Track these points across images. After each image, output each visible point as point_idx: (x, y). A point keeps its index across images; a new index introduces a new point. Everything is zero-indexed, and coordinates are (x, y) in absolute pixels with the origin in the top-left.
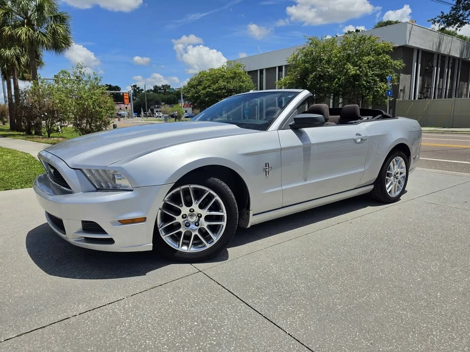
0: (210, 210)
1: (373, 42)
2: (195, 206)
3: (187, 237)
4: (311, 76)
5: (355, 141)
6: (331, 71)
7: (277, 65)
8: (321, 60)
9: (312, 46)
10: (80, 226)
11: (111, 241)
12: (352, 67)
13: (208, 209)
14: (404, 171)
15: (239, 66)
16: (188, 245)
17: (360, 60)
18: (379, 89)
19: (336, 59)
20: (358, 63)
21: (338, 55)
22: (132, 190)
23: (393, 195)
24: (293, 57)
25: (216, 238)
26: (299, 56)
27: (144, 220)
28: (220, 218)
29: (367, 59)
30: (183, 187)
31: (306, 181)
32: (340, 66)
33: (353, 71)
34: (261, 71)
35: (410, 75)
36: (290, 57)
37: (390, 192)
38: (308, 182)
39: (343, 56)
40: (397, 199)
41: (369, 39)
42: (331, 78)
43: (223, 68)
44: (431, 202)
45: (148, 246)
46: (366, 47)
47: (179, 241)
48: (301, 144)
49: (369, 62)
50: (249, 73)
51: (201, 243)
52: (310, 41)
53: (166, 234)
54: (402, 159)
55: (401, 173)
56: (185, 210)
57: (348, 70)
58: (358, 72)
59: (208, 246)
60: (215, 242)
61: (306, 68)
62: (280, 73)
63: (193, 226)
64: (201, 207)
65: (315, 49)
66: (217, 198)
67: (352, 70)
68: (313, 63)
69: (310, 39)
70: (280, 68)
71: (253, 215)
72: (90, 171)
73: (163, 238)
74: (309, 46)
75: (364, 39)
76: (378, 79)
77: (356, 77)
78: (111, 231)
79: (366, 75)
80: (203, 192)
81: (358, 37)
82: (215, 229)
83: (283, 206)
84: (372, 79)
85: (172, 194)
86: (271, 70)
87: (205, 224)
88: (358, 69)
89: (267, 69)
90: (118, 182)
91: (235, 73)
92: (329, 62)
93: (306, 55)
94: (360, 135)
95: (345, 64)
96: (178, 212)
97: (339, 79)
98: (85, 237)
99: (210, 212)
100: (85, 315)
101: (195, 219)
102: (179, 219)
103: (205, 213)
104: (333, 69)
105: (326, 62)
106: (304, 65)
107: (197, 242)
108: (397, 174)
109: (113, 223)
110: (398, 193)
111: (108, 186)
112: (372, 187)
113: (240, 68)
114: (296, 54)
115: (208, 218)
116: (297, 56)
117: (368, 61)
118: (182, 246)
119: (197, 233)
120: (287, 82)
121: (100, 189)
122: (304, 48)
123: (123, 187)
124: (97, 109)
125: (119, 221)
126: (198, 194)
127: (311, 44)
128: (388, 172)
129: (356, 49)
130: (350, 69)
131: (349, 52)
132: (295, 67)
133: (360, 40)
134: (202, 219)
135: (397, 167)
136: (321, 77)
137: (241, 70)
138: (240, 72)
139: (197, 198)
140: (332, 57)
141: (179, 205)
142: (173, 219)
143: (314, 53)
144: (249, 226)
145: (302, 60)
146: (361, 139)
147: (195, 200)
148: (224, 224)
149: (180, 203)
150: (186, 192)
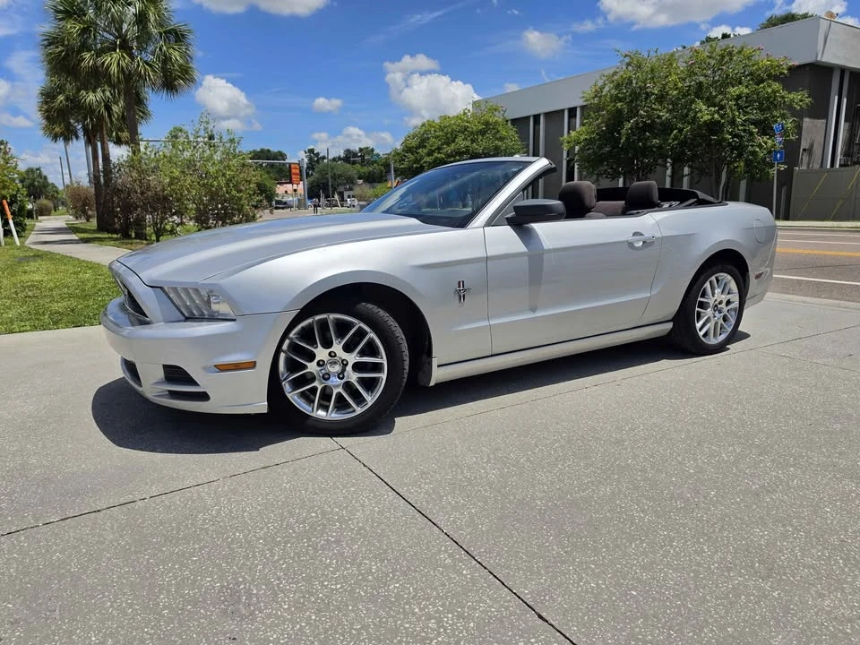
0: (362, 353)
1: (749, 58)
2: (337, 347)
3: (326, 395)
4: (628, 125)
5: (630, 244)
6: (665, 115)
7: (565, 104)
8: (648, 95)
9: (630, 68)
10: (161, 374)
11: (204, 397)
12: (704, 107)
13: (359, 353)
14: (735, 298)
15: (496, 110)
16: (326, 408)
17: (721, 93)
18: (758, 149)
19: (675, 92)
20: (717, 100)
21: (680, 85)
22: (234, 320)
23: (712, 341)
24: (594, 90)
25: (370, 399)
26: (607, 89)
27: (252, 365)
28: (377, 368)
29: (734, 91)
30: (318, 318)
31: (534, 310)
32: (682, 106)
33: (707, 114)
34: (537, 118)
35: (824, 121)
36: (589, 92)
37: (705, 335)
38: (538, 314)
39: (690, 86)
40: (720, 348)
41: (740, 52)
42: (667, 128)
43: (465, 113)
44: (783, 354)
45: (261, 406)
46: (733, 69)
47: (313, 402)
48: (525, 249)
49: (739, 97)
50: (514, 121)
51: (349, 406)
52: (627, 60)
53: (294, 390)
54: (729, 277)
55: (728, 303)
56: (321, 353)
57: (697, 112)
58: (716, 116)
59: (359, 410)
60: (370, 404)
61: (619, 111)
62: (573, 120)
63: (334, 381)
64: (348, 348)
65: (635, 74)
66: (372, 335)
67: (705, 113)
68: (632, 101)
69: (626, 56)
70: (572, 111)
71: (439, 366)
72: (175, 290)
73: (289, 396)
74: (624, 67)
75: (730, 54)
76: (757, 130)
77: (713, 127)
78: (205, 381)
79: (733, 122)
80: (351, 325)
81: (718, 50)
82: (370, 385)
83: (495, 352)
84: (744, 131)
85: (302, 328)
86: (553, 116)
87: (353, 377)
88: (718, 112)
89: (547, 115)
90: (215, 307)
91: (487, 123)
92: (661, 98)
93: (618, 86)
94: (641, 235)
95: (693, 101)
96: (311, 357)
97: (681, 131)
98: (169, 391)
99: (361, 357)
100: (158, 500)
101: (337, 368)
102: (312, 367)
103: (352, 358)
104: (669, 111)
105: (656, 99)
106: (614, 106)
107: (341, 404)
108: (720, 303)
109: (206, 369)
110: (721, 338)
111: (203, 314)
112: (670, 326)
113: (497, 113)
114: (600, 83)
115: (357, 367)
116: (602, 88)
117: (737, 96)
118: (317, 410)
119: (340, 390)
120: (582, 138)
121: (190, 318)
122: (615, 73)
123: (222, 314)
124: (234, 192)
125: (215, 366)
126: (342, 328)
127: (628, 64)
128: (699, 299)
129: (714, 72)
130: (700, 111)
131: (702, 79)
132: (598, 108)
133: (723, 57)
134: (349, 368)
135: (721, 292)
136: (646, 127)
137: (498, 118)
138: (496, 122)
139: (341, 335)
140: (667, 89)
141: (312, 345)
142: (305, 367)
143: (634, 82)
144: (432, 384)
145: (612, 96)
146: (644, 242)
147: (337, 337)
148: (384, 376)
149: (313, 343)
150: (323, 325)
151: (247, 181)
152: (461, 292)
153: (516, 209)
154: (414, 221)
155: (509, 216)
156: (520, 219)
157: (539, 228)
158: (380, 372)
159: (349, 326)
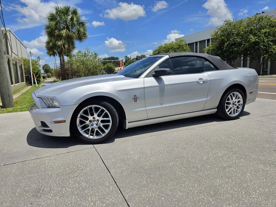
0: (103, 117)
2: (96, 115)
3: (92, 131)
5: (198, 82)
10: (40, 124)
11: (51, 131)
13: (102, 117)
14: (241, 100)
16: (93, 135)
22: (59, 107)
23: (233, 115)
27: (64, 121)
28: (108, 121)
30: (89, 107)
31: (162, 104)
37: (230, 113)
38: (163, 106)
40: (237, 118)
45: (67, 134)
47: (89, 134)
48: (158, 85)
51: (100, 134)
53: (82, 130)
54: (238, 93)
55: (239, 102)
56: (90, 118)
59: (103, 135)
60: (107, 133)
63: (95, 125)
64: (99, 116)
66: (106, 111)
71: (128, 123)
72: (45, 98)
73: (81, 132)
78: (51, 126)
80: (99, 108)
82: (106, 127)
83: (149, 118)
85: (84, 110)
87: (101, 125)
90: (55, 104)
94: (203, 79)
96: (87, 119)
98: (43, 129)
99: (103, 118)
101: (96, 122)
102: (87, 122)
103: (101, 119)
107: (98, 134)
108: (235, 102)
109: (51, 122)
110: (236, 114)
111: (53, 106)
112: (216, 110)
115: (102, 121)
118: (90, 136)
119: (97, 129)
121: (49, 107)
123: (57, 106)
125: (54, 121)
126: (97, 109)
128: (226, 101)
134: (100, 122)
135: (235, 99)
139: (96, 112)
141: (87, 116)
142: (85, 122)
144: (127, 128)
146: (203, 82)
147: (95, 112)
148: (111, 124)
149: (88, 115)
150: (91, 109)
151: (99, 66)
152: (135, 99)
153: (155, 72)
154: (123, 76)
155: (153, 74)
156: (157, 75)
157: (163, 77)
158: (110, 123)
159: (99, 109)
